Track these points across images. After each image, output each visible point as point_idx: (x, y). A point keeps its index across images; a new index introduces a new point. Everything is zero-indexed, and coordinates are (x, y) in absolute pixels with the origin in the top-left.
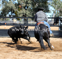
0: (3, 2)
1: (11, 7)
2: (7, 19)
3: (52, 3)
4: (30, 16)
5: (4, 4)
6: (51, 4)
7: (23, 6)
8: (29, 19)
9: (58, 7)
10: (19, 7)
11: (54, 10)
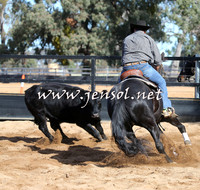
0: (16, 8)
1: (40, 24)
2: (27, 60)
3: (172, 11)
4: (103, 52)
5: (19, 12)
6: (170, 14)
7: (79, 20)
8: (99, 63)
9: (194, 25)
10: (65, 25)
11: (181, 32)
